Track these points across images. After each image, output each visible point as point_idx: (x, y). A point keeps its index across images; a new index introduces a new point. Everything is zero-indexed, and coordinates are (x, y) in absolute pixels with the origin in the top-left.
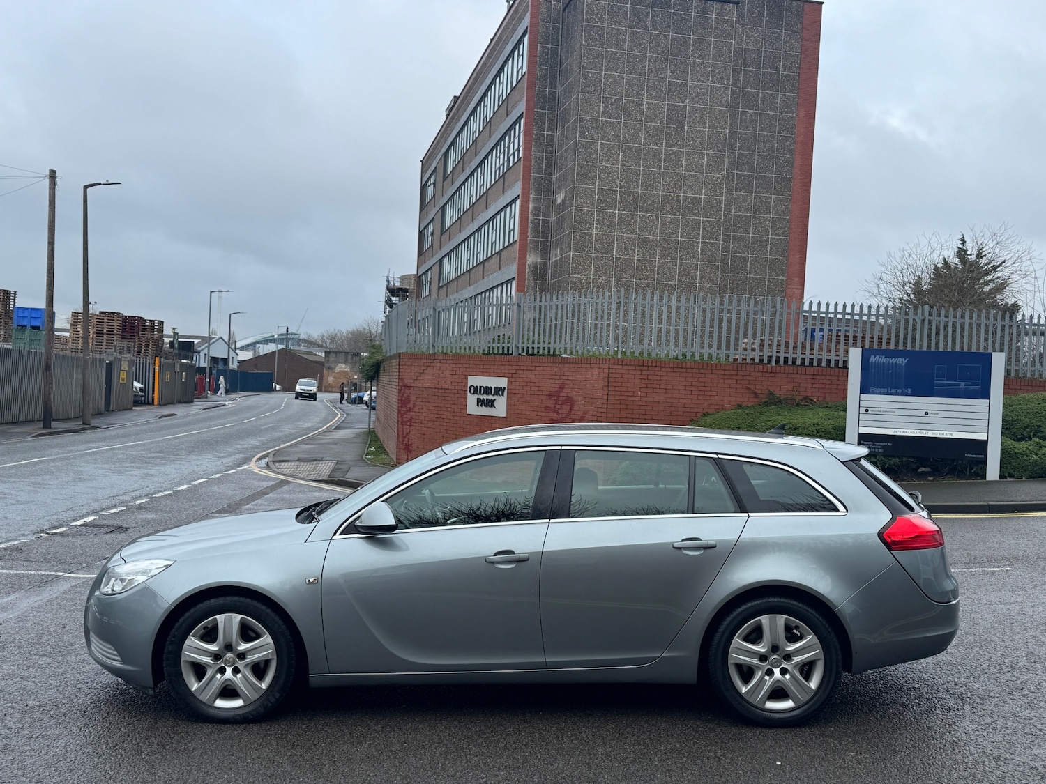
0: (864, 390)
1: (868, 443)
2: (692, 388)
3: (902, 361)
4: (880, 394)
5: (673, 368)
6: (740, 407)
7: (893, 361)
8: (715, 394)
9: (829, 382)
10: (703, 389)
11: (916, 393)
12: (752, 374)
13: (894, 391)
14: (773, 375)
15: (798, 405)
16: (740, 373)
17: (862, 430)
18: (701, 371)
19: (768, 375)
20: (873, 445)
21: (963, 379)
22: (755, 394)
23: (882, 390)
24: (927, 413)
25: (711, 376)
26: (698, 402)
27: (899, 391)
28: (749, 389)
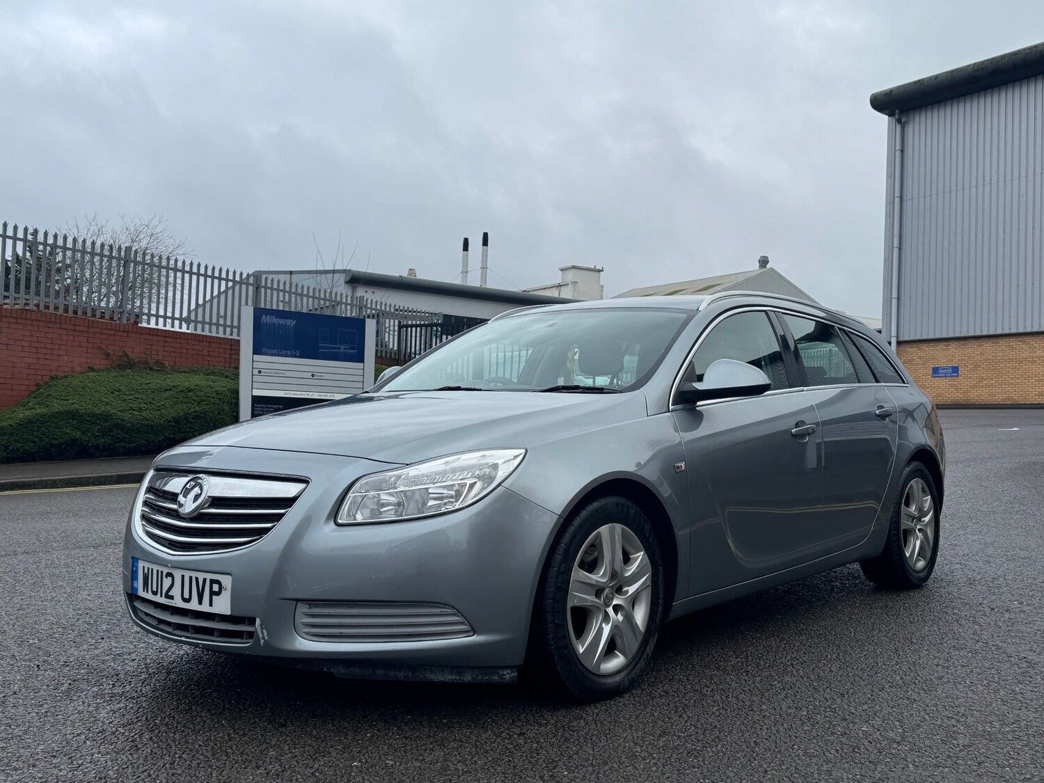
0: (257, 351)
1: (262, 406)
2: (38, 345)
3: (291, 323)
4: (272, 355)
5: (16, 318)
6: (92, 369)
7: (282, 321)
8: (63, 353)
9: (178, 346)
10: (50, 346)
11: (303, 355)
12: (105, 332)
13: (284, 352)
14: (125, 334)
15: (151, 369)
16: (91, 330)
17: (257, 393)
18: (49, 325)
19: (120, 334)
20: (266, 408)
21: (342, 343)
22: (108, 355)
23: (274, 351)
24: (313, 375)
25: (60, 331)
26: (45, 362)
27: (289, 353)
28: (101, 349)
